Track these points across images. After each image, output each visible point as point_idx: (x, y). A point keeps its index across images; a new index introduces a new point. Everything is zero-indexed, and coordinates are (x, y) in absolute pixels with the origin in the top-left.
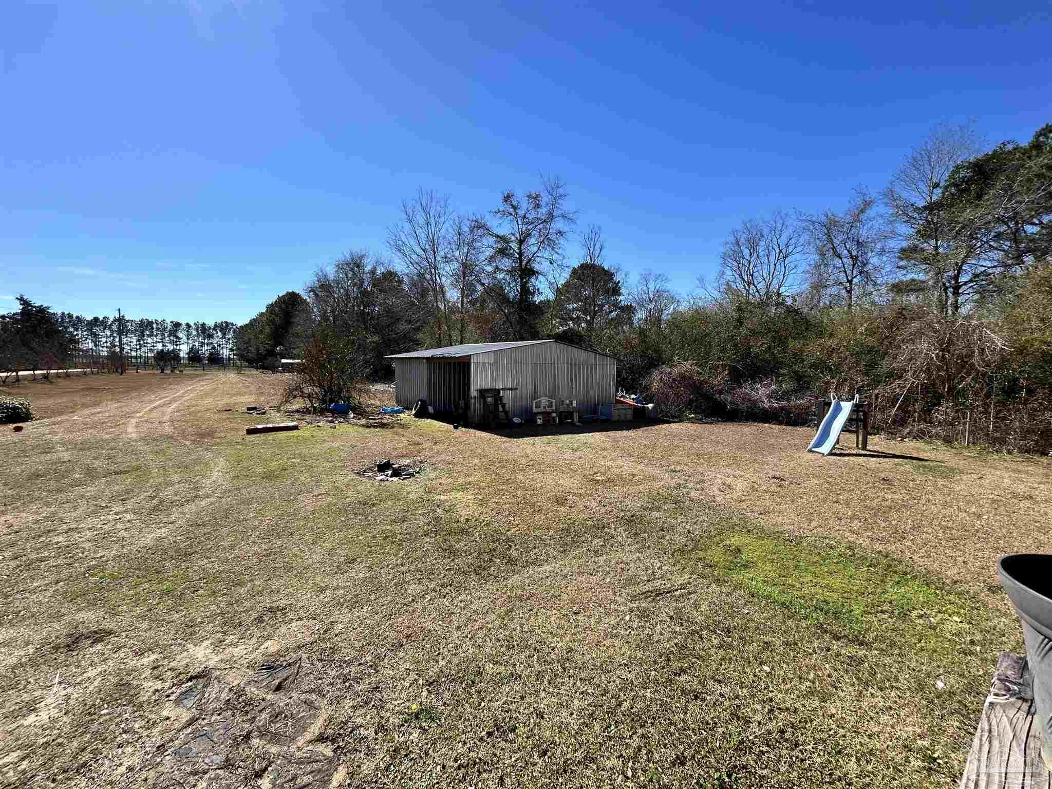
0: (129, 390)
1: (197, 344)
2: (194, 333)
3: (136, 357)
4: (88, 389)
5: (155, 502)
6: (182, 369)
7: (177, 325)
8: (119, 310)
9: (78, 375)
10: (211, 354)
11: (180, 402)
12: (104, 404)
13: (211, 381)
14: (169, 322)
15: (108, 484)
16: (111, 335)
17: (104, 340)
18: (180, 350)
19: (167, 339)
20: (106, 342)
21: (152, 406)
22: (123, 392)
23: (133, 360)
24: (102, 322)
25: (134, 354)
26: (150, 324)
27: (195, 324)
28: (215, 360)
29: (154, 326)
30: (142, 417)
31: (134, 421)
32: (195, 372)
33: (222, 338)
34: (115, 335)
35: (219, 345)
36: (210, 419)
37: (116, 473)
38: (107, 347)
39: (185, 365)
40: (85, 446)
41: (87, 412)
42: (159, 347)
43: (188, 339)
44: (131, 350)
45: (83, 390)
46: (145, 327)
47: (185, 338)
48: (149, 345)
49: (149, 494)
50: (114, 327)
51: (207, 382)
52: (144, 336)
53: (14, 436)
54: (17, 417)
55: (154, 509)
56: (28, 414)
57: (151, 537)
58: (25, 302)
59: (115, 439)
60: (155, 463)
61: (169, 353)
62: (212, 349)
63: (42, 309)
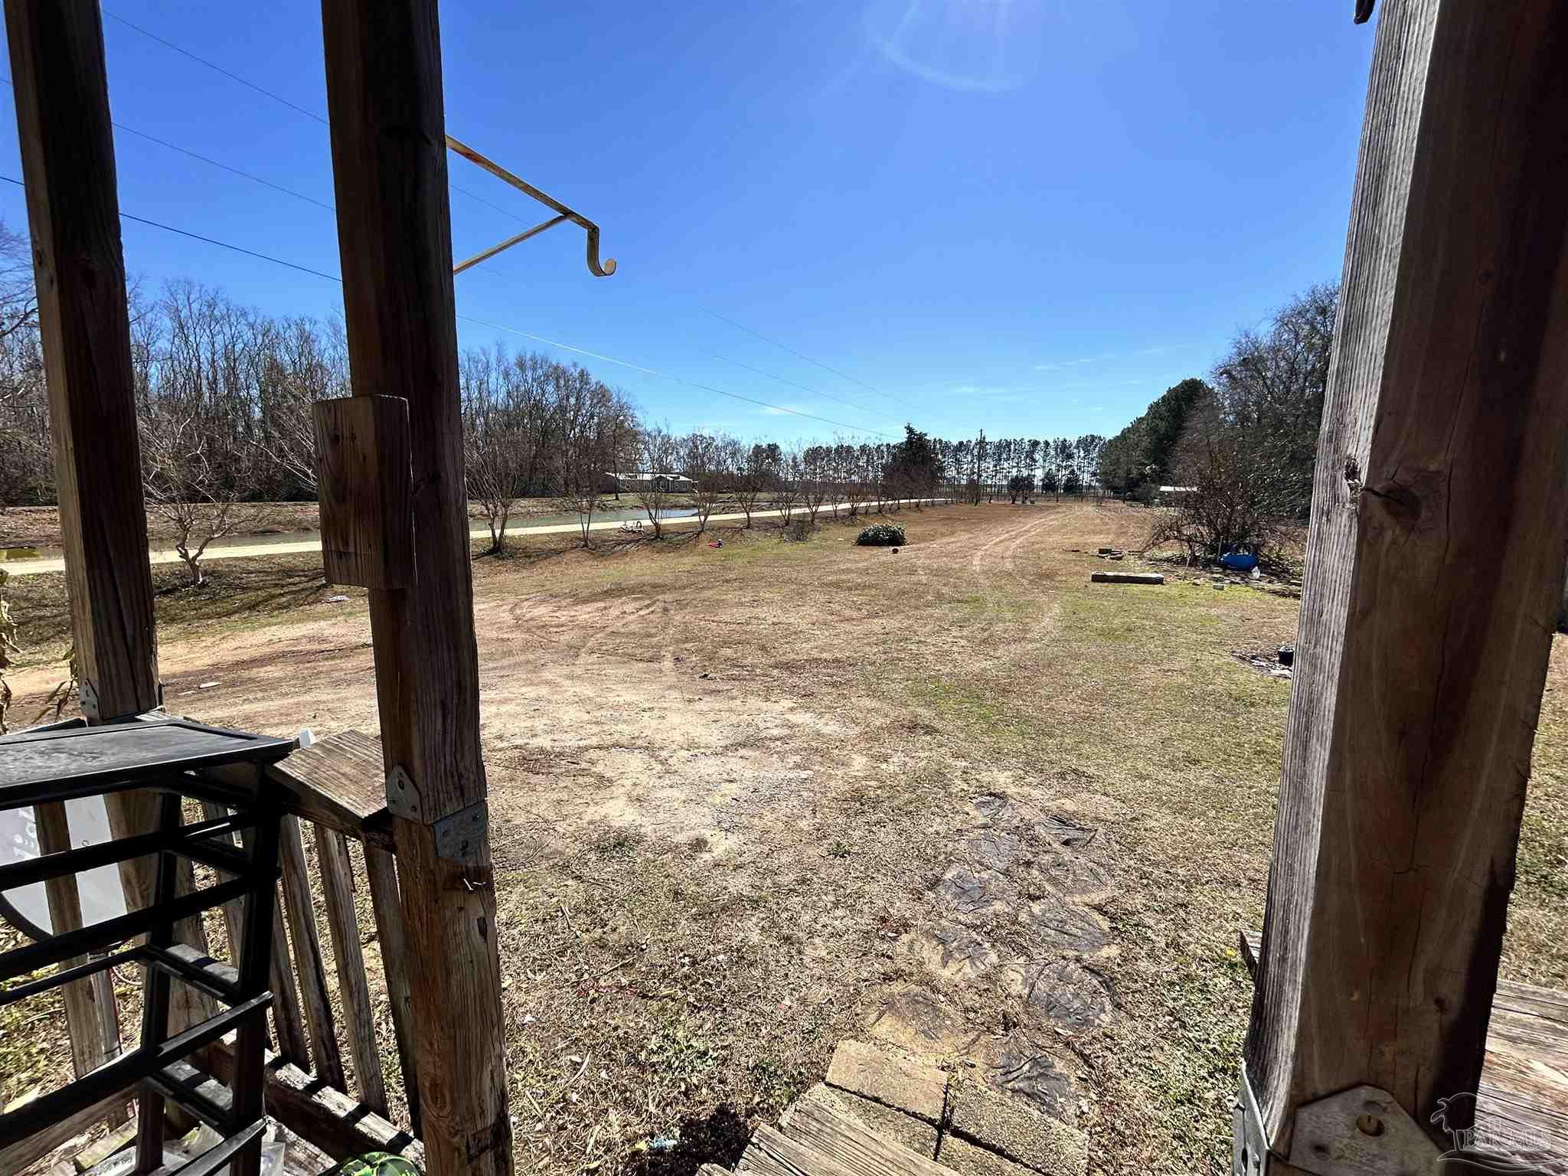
0: (980, 521)
1: (1054, 467)
2: (1053, 453)
3: (991, 486)
4: (947, 518)
5: (986, 634)
6: (1033, 499)
7: (1035, 444)
8: (980, 432)
9: (941, 504)
10: (1069, 480)
11: (1026, 537)
12: (958, 534)
13: (1063, 515)
14: (1026, 440)
15: (951, 609)
16: (972, 461)
17: (965, 466)
18: (1034, 476)
19: (1023, 462)
20: (967, 469)
21: (998, 539)
23: (988, 490)
24: (965, 446)
25: (989, 482)
26: (1008, 444)
27: (1054, 441)
28: (1073, 489)
29: (1012, 447)
30: (988, 550)
31: (980, 553)
32: (1047, 504)
33: (1084, 458)
34: (975, 460)
35: (1080, 469)
36: (1053, 559)
37: (959, 601)
38: (967, 474)
39: (1038, 495)
40: (937, 573)
41: (945, 540)
42: (1014, 472)
43: (1044, 461)
44: (987, 478)
45: (943, 519)
46: (1004, 448)
47: (1041, 460)
48: (1005, 471)
49: (982, 626)
50: (975, 452)
51: (1058, 515)
52: (1001, 460)
53: (892, 558)
54: (895, 540)
55: (984, 641)
56: (902, 538)
57: (978, 665)
58: (910, 430)
59: (962, 569)
60: (991, 598)
61: (1023, 479)
62: (1071, 473)
63: (921, 437)
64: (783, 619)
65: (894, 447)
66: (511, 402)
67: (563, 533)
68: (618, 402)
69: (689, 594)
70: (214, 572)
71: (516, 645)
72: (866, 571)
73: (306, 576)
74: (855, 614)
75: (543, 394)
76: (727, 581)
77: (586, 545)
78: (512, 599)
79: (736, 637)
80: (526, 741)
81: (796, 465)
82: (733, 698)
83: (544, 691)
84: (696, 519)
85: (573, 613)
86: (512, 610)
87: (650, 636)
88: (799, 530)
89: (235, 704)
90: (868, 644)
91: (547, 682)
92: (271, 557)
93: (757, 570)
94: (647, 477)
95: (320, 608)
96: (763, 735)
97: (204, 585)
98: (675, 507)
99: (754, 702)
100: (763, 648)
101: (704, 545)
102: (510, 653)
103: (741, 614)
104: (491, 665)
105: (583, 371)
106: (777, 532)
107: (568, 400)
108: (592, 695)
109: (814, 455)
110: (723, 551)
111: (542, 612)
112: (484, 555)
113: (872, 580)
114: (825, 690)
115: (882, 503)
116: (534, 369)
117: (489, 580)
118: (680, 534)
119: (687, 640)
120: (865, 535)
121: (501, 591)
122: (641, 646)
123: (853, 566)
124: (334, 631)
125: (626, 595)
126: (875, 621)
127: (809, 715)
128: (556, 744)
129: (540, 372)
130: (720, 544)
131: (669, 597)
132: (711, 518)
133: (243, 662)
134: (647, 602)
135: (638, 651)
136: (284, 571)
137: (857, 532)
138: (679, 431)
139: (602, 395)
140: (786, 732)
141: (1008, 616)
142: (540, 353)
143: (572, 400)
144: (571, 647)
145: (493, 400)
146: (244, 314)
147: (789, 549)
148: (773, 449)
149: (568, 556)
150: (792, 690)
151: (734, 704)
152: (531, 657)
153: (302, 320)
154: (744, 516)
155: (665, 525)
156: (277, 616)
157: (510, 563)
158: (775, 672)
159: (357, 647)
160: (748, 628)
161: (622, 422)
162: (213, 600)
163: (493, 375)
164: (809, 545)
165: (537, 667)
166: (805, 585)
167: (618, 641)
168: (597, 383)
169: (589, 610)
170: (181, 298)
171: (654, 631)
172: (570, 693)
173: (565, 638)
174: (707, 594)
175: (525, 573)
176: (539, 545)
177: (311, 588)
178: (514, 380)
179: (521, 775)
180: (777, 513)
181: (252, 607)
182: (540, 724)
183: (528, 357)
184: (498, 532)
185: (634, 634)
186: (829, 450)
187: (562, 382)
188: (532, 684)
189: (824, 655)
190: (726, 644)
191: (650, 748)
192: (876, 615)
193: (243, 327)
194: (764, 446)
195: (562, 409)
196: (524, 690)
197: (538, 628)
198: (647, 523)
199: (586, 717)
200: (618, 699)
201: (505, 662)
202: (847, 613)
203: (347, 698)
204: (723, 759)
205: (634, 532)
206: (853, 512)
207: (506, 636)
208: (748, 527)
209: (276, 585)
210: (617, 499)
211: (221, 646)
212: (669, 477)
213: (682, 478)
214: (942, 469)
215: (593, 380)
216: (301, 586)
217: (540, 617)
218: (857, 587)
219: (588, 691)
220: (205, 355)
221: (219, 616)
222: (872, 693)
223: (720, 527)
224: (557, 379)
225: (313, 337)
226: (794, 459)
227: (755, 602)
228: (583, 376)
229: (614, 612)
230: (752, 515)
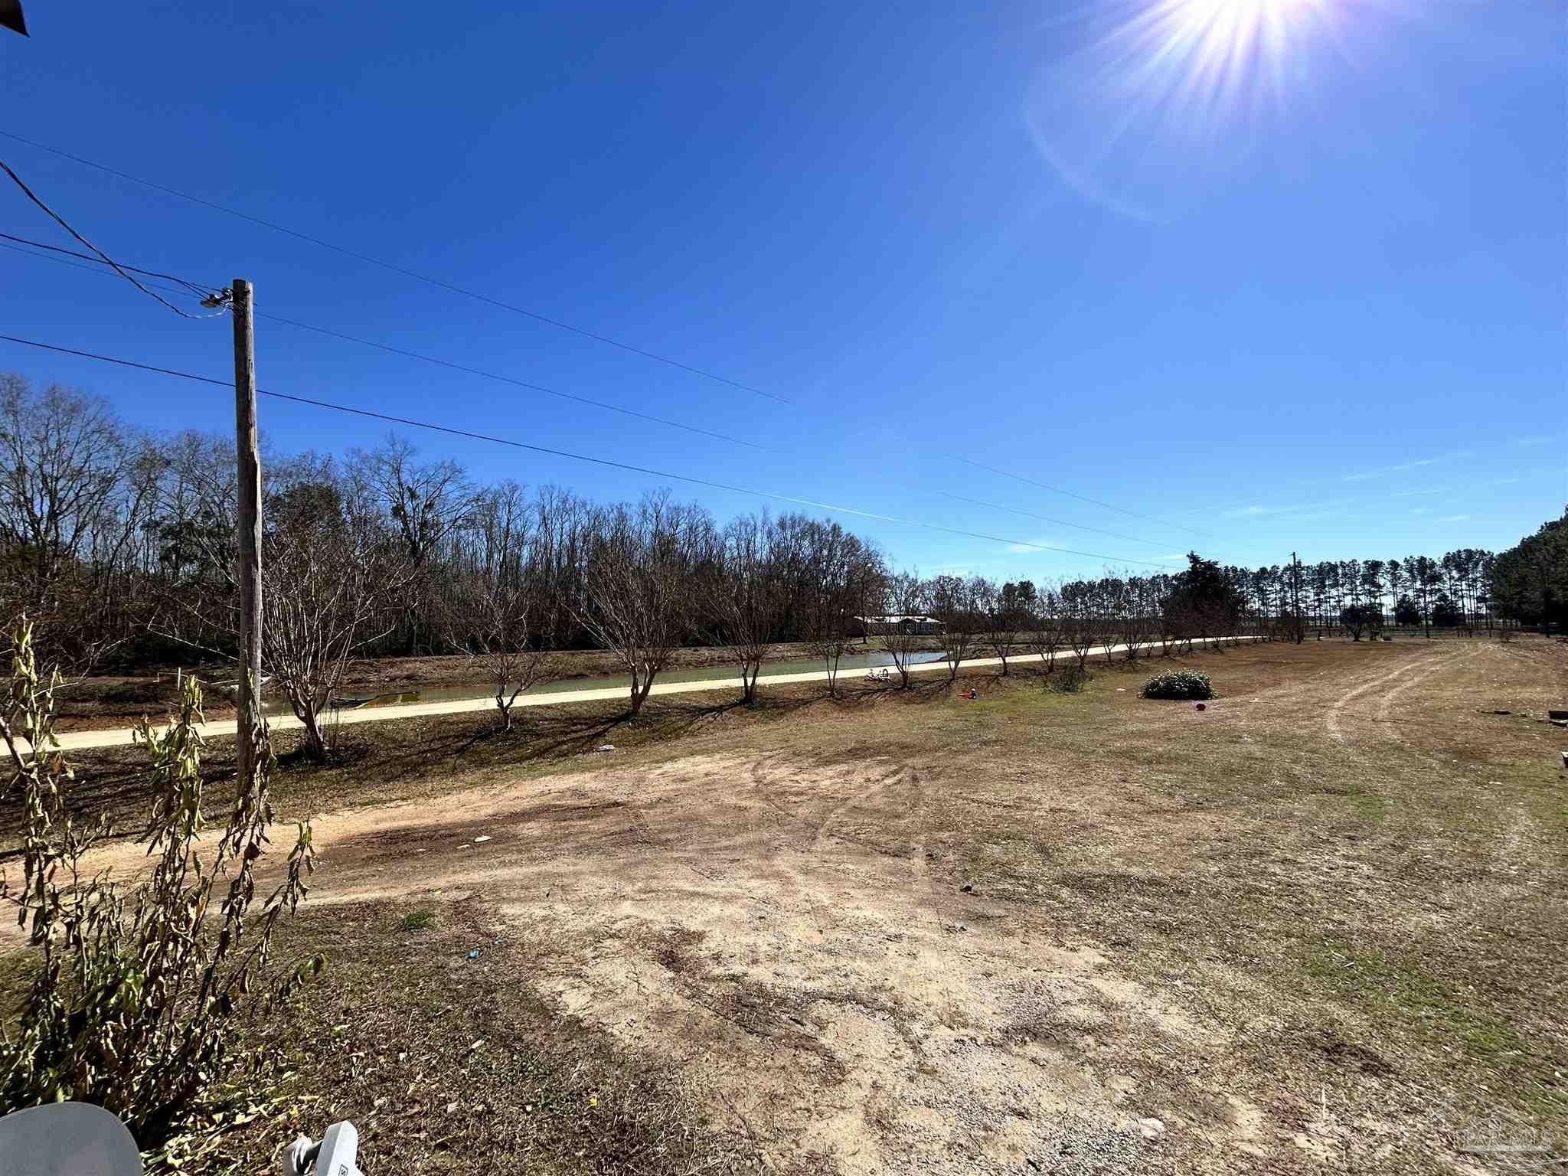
0: (1314, 666)
1: (1410, 593)
2: (1406, 575)
3: (1314, 619)
4: (1263, 662)
5: (1405, 857)
6: (1387, 634)
7: (1375, 566)
8: (1294, 554)
9: (1247, 644)
10: (1439, 608)
11: (1399, 689)
12: (1287, 684)
13: (1448, 656)
14: (1361, 563)
15: (1322, 805)
16: (1281, 590)
17: (1273, 596)
18: (1381, 605)
19: (1359, 588)
20: (1275, 599)
21: (1354, 693)
22: (1308, 669)
23: (1311, 623)
24: (1270, 574)
25: (1311, 614)
26: (1333, 568)
27: (1406, 561)
28: (1448, 619)
29: (1340, 571)
30: (1344, 709)
31: (1333, 713)
32: (1412, 640)
33: (1460, 579)
34: (1286, 589)
35: (1455, 593)
36: (1466, 726)
37: (1328, 791)
38: (1276, 606)
39: (1391, 629)
40: (1277, 741)
41: (1269, 693)
42: (1348, 601)
43: (1394, 586)
44: (1308, 609)
45: (1256, 663)
46: (1326, 574)
47: (1389, 585)
48: (1332, 600)
49: (1391, 839)
50: (1285, 579)
51: (1439, 658)
52: (1325, 586)
53: (1199, 716)
54: (1198, 692)
55: (1406, 871)
56: (1208, 690)
57: (1416, 921)
58: (1194, 559)
59: (1313, 737)
60: (1387, 788)
61: (1365, 608)
62: (1440, 599)
63: (1210, 566)
64: (1063, 803)
65: (1174, 578)
66: (773, 557)
67: (811, 682)
68: (867, 551)
69: (942, 759)
70: (521, 719)
71: (753, 816)
72: (1165, 735)
73: (585, 724)
74: (1165, 802)
75: (800, 549)
76: (985, 743)
77: (832, 695)
78: (755, 756)
79: (1004, 827)
80: (745, 968)
81: (1051, 603)
82: (1009, 933)
83: (773, 888)
84: (945, 665)
85: (814, 778)
86: (754, 770)
87: (898, 816)
88: (1069, 678)
89: (491, 867)
90: (1199, 856)
91: (778, 875)
92: (564, 705)
93: (1021, 729)
94: (894, 620)
95: (592, 757)
96: (1063, 1015)
97: (511, 731)
98: (923, 649)
99: (1042, 946)
100: (1042, 849)
101: (956, 695)
102: (743, 828)
103: (1009, 792)
104: (724, 843)
105: (835, 525)
106: (1039, 680)
107: (821, 552)
108: (827, 902)
109: (1074, 591)
110: (977, 702)
111: (781, 774)
112: (736, 705)
113: (1179, 748)
114: (1147, 936)
115: (1168, 643)
116: (793, 527)
117: (738, 732)
118: (928, 682)
119: (941, 827)
120: (1154, 685)
121: (746, 746)
122: (886, 831)
123: (1147, 727)
124: (593, 785)
125: (871, 756)
126: (1200, 816)
127: (1131, 985)
128: (779, 981)
129: (798, 530)
130: (974, 694)
131: (918, 761)
132: (963, 664)
133: (516, 814)
134: (894, 767)
135: (883, 839)
136: (570, 719)
137: (1144, 680)
138: (927, 574)
139: (852, 544)
140: (1097, 1017)
141: (1433, 825)
142: (798, 513)
143: (825, 552)
144: (808, 825)
145: (758, 556)
146: (584, 505)
147: (1059, 702)
148: (1026, 588)
149: (815, 706)
150: (1097, 932)
151: (1013, 944)
152: (766, 835)
153: (621, 505)
154: (998, 661)
155: (914, 673)
156: (555, 765)
157: (759, 715)
158: (1065, 893)
159: (609, 806)
160: (1019, 815)
161: (870, 569)
162: (514, 747)
163: (759, 535)
164: (1082, 697)
165: (768, 851)
166: (1086, 753)
167: (860, 821)
168: (848, 535)
169: (830, 773)
170: (547, 497)
171: (901, 809)
172: (802, 896)
173: (802, 811)
174: (964, 760)
175: (772, 725)
176: (786, 696)
177: (588, 736)
178: (776, 538)
179: (732, 1029)
180: (1037, 658)
181: (541, 753)
182: (764, 942)
183: (789, 517)
184: (750, 680)
185: (878, 811)
186: (1091, 586)
187: (817, 537)
188: (762, 876)
189: (1135, 870)
190: (992, 837)
191: (898, 1014)
192: (1199, 807)
193: (583, 515)
194: (1016, 584)
195: (816, 561)
196: (754, 883)
197: (777, 794)
198: (893, 670)
199: (818, 939)
200: (857, 913)
201: (739, 840)
202: (1155, 800)
203: (582, 873)
204: (1004, 1058)
205: (880, 681)
206: (1132, 655)
207: (744, 803)
208: (1005, 674)
209: (562, 732)
210: (865, 642)
211: (505, 795)
212: (916, 619)
213: (929, 620)
214: (1242, 601)
215: (844, 531)
216: (580, 734)
217: (782, 780)
218: (1159, 759)
219: (822, 895)
220: (556, 539)
221: (515, 760)
222: (1232, 955)
223: (973, 675)
224: (812, 535)
225: (628, 517)
226: (1050, 596)
227: (1024, 777)
228: (836, 529)
229: (858, 779)
230: (1008, 660)
